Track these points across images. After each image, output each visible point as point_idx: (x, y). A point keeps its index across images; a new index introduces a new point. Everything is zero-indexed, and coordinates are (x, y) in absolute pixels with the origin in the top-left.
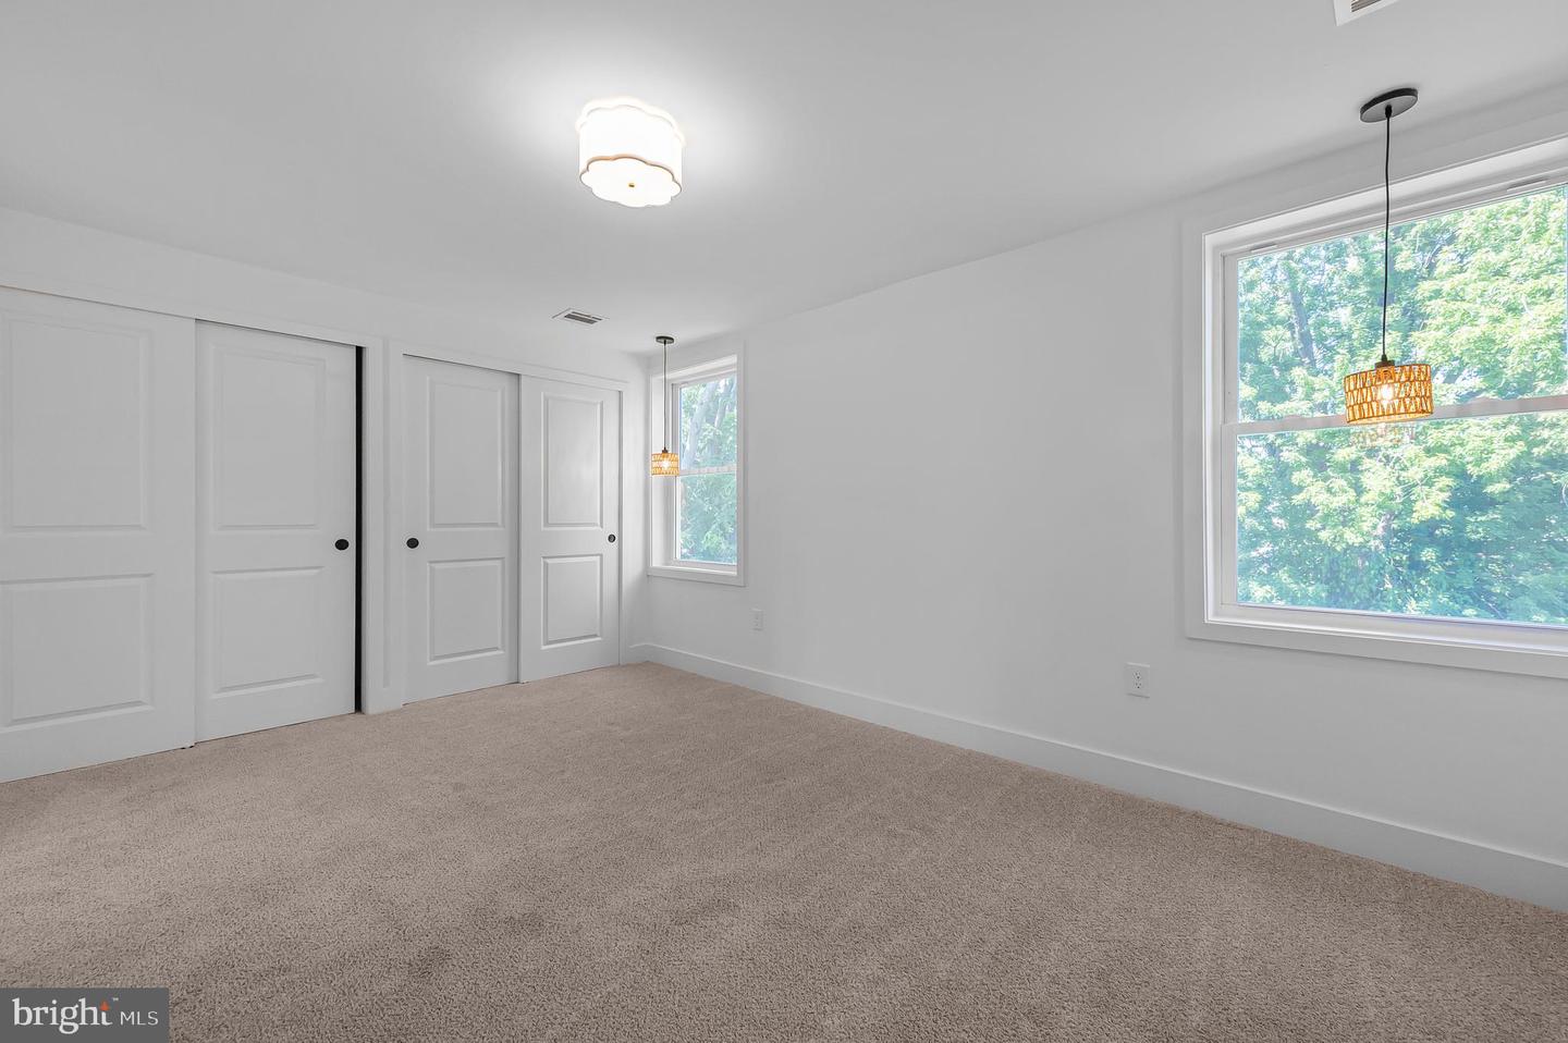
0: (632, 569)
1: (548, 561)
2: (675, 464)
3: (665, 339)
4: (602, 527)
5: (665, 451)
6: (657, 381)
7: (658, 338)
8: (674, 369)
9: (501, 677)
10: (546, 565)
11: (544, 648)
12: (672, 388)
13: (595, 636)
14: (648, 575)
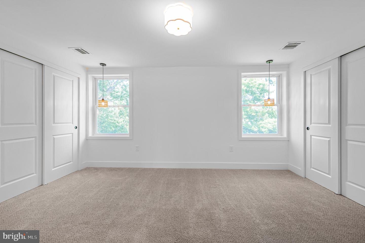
0: (82, 137)
1: (54, 137)
2: (106, 104)
3: (103, 65)
4: (73, 123)
5: (103, 99)
6: (90, 76)
7: (101, 64)
8: (106, 74)
9: (36, 184)
10: (54, 139)
11: (53, 169)
12: (95, 79)
13: (71, 162)
14: (87, 139)
